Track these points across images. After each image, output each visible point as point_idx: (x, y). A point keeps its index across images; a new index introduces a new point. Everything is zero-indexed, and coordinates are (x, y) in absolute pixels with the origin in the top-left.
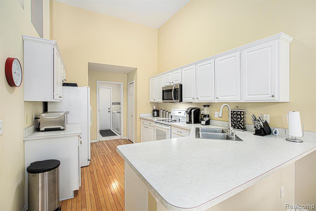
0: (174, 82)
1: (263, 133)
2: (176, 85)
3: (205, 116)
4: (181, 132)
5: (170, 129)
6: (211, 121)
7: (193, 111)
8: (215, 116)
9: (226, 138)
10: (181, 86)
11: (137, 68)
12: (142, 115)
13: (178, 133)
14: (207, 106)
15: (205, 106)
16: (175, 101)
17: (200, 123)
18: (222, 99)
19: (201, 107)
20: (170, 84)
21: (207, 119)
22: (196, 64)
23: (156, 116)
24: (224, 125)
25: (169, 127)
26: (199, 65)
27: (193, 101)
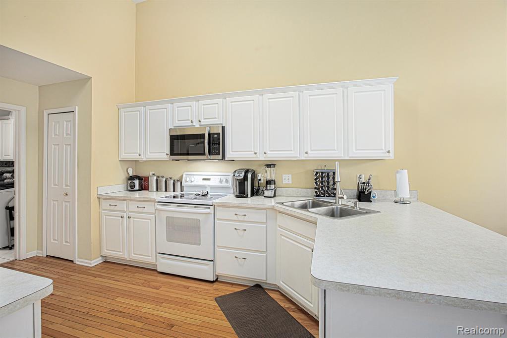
0: (202, 120)
3: (269, 182)
4: (245, 215)
5: (212, 212)
6: (278, 191)
8: (284, 181)
9: (338, 215)
10: (223, 128)
12: (104, 191)
13: (235, 218)
14: (272, 165)
15: (268, 166)
17: (263, 194)
18: (314, 154)
19: (260, 169)
20: (191, 124)
23: (137, 189)
24: (300, 194)
25: (209, 208)
26: (267, 96)
27: (256, 157)
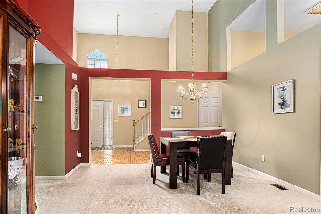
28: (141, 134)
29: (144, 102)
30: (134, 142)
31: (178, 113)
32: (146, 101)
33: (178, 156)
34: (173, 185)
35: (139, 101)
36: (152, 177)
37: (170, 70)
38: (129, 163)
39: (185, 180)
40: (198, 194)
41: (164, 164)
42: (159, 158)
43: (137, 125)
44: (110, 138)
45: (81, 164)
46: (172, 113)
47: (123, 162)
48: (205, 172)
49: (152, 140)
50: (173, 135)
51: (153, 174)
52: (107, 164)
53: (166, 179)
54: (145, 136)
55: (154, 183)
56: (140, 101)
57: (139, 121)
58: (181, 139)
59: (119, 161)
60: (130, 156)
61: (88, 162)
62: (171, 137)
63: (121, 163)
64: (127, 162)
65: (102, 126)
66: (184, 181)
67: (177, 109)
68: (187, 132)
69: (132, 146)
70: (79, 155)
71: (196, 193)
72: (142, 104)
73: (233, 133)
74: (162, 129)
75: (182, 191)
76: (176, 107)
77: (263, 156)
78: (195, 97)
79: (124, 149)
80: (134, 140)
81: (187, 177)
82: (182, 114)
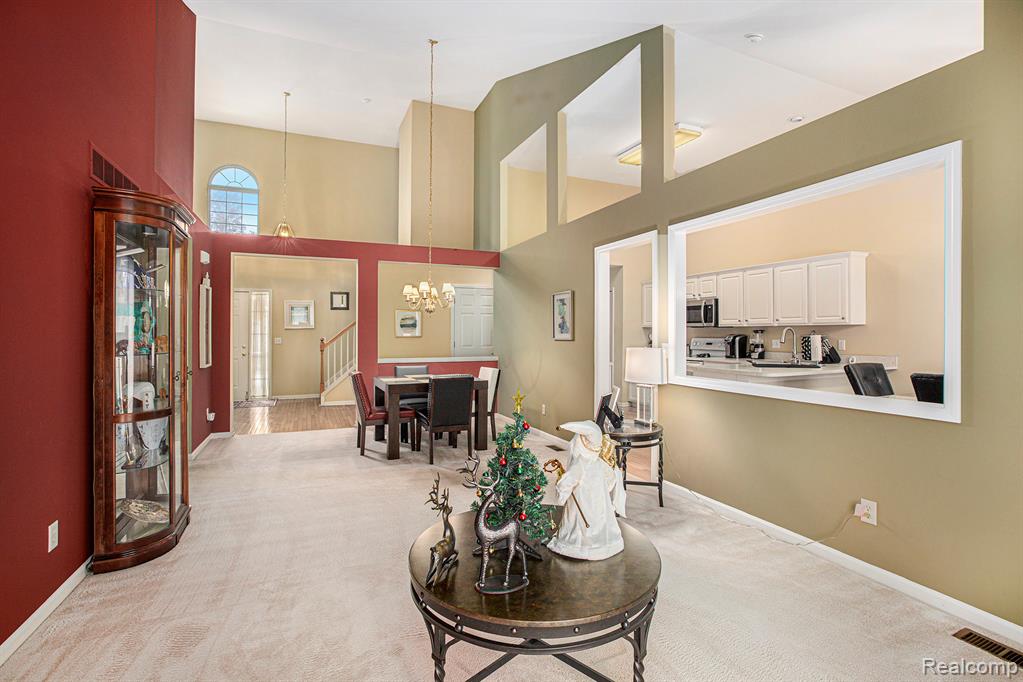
1: (829, 360)
2: (708, 299)
3: (757, 346)
6: (766, 354)
7: (737, 339)
8: (774, 346)
10: (717, 301)
11: (621, 267)
14: (761, 330)
15: (756, 332)
16: (705, 325)
17: (750, 356)
18: (784, 321)
19: (750, 333)
20: (697, 298)
21: (760, 350)
22: (744, 270)
24: (786, 358)
26: (749, 272)
27: (740, 324)
28: (338, 369)
29: (345, 296)
30: (322, 388)
31: (414, 326)
32: (347, 294)
33: (402, 409)
34: (393, 455)
35: (332, 293)
36: (359, 446)
37: (400, 244)
38: (314, 428)
39: (416, 447)
40: (432, 463)
41: (380, 422)
42: (370, 413)
43: (327, 350)
44: (264, 379)
45: (213, 436)
46: (402, 326)
47: (300, 427)
48: (452, 430)
49: (359, 383)
50: (398, 373)
51: (361, 443)
52: (257, 433)
53: (383, 447)
54: (347, 373)
55: (362, 454)
56: (335, 293)
57: (333, 340)
58: (410, 379)
59: (292, 425)
60: (313, 417)
61: (228, 430)
62: (396, 376)
63: (296, 429)
64: (309, 427)
65: (245, 352)
66: (413, 450)
67: (413, 318)
68: (424, 366)
69: (317, 396)
70: (211, 417)
71: (429, 461)
72: (339, 301)
73: (497, 370)
74: (380, 361)
75: (408, 461)
76: (409, 314)
77: (544, 406)
78: (433, 307)
79: (297, 403)
80: (322, 383)
81: (419, 442)
82: (422, 329)
